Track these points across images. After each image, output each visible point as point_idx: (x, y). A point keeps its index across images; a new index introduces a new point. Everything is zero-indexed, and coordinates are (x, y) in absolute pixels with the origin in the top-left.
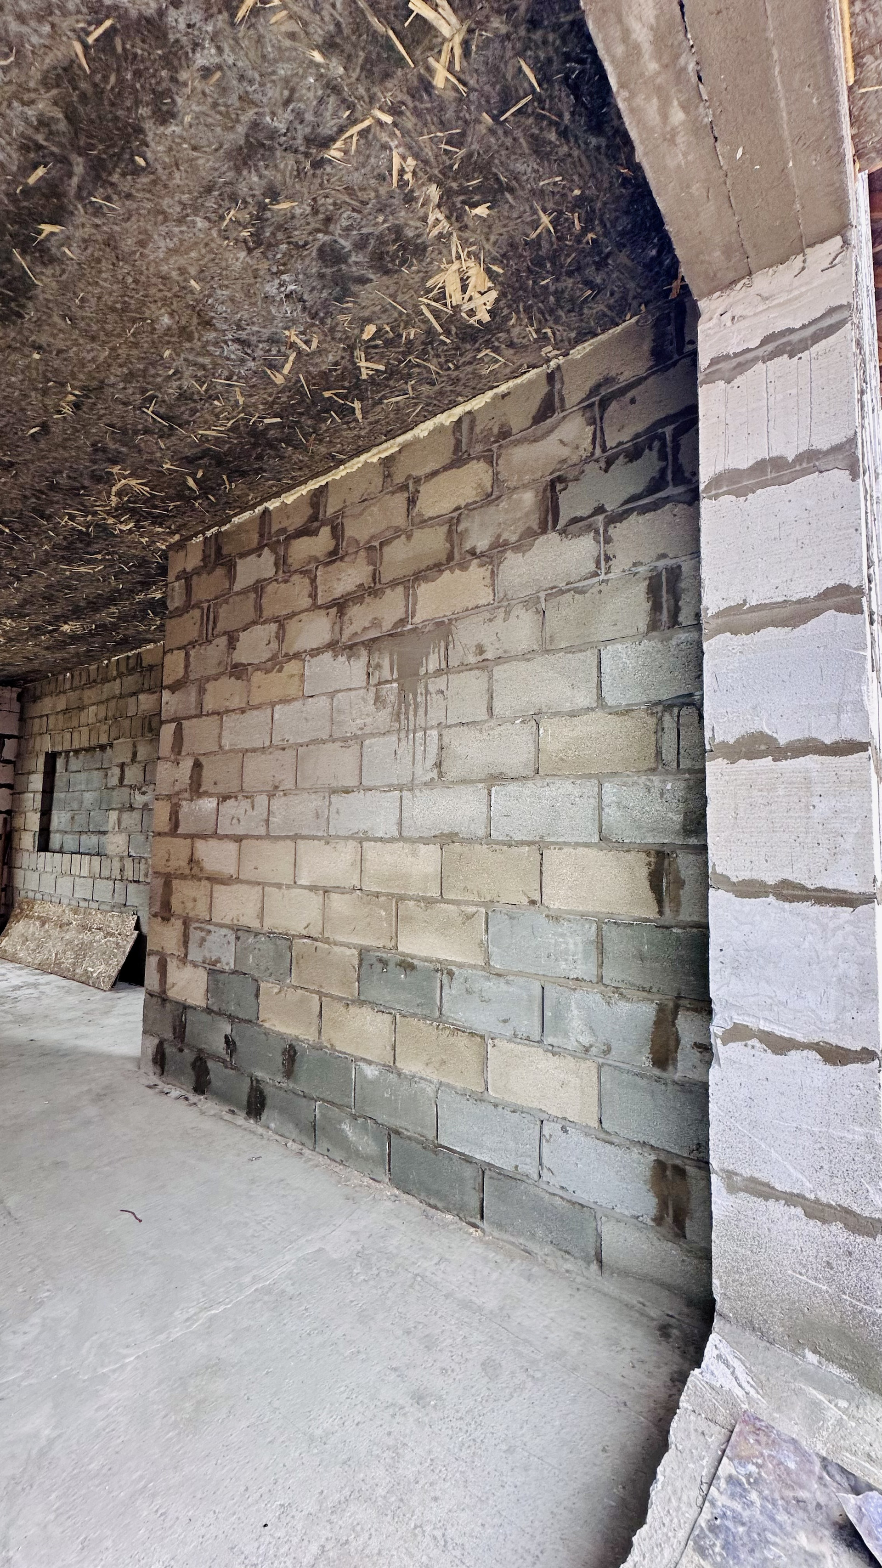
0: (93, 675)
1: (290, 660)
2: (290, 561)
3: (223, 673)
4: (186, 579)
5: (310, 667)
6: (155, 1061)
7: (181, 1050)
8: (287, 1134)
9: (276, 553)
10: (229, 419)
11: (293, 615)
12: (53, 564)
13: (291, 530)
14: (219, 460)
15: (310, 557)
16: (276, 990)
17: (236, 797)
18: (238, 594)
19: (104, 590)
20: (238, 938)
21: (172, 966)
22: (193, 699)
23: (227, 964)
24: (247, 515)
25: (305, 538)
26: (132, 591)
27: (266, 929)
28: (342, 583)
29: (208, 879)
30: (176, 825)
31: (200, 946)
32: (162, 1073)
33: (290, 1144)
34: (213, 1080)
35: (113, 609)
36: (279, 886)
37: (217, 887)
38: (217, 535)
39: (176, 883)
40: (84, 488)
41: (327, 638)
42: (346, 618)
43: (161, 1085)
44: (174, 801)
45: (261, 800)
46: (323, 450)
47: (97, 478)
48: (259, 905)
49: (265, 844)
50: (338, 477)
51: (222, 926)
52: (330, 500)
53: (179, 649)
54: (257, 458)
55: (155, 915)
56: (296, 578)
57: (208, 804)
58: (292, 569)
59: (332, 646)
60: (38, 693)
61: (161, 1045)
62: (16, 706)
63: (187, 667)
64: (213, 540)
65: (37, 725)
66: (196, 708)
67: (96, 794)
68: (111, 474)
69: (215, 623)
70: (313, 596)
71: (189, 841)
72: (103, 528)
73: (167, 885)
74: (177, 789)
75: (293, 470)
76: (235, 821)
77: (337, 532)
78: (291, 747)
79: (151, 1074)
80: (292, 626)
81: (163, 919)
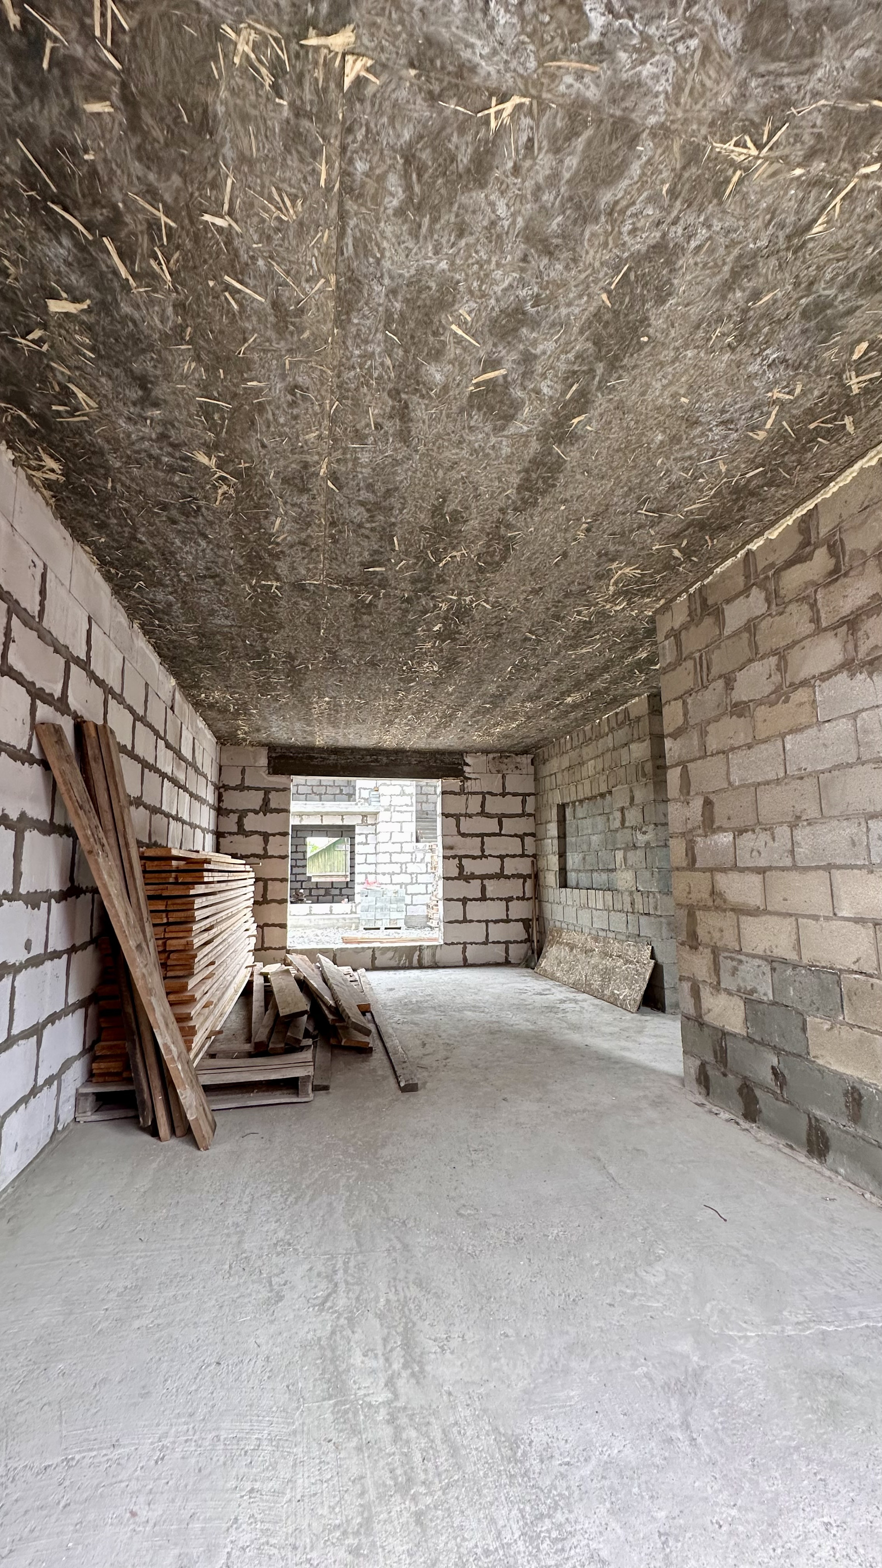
0: (589, 734)
1: (797, 689)
2: (782, 592)
3: (723, 714)
4: (675, 636)
5: (822, 692)
6: (699, 1081)
7: (725, 1075)
8: (862, 1184)
9: (766, 590)
10: (711, 489)
11: (795, 643)
12: (563, 653)
13: (779, 563)
14: (702, 526)
15: (805, 583)
16: (827, 1026)
17: (753, 831)
18: (729, 637)
19: (600, 662)
20: (773, 970)
21: (706, 993)
22: (696, 743)
23: (765, 994)
24: (729, 562)
25: (798, 566)
26: (623, 657)
27: (805, 961)
28: (849, 600)
29: (732, 910)
30: (694, 861)
31: (733, 974)
32: (708, 1094)
33: (868, 1195)
34: (764, 1110)
35: (606, 676)
36: (816, 918)
37: (743, 918)
38: (700, 590)
39: (699, 914)
40: (589, 587)
41: (839, 658)
42: (860, 634)
43: (709, 1106)
44: (689, 837)
45: (783, 832)
46: (809, 476)
47: (599, 577)
48: (794, 937)
49: (794, 875)
50: (828, 496)
51: (754, 956)
52: (822, 521)
53: (675, 699)
54: (738, 511)
55: (683, 944)
56: (793, 608)
57: (725, 839)
58: (786, 600)
59: (849, 666)
60: (546, 757)
61: (703, 1065)
62: (531, 769)
63: (685, 714)
64: (697, 596)
65: (548, 783)
66: (700, 749)
67: (602, 836)
68: (611, 570)
69: (708, 669)
70: (816, 620)
71: (708, 874)
72: (603, 615)
73: (691, 915)
74: (690, 826)
75: (776, 506)
76: (755, 853)
77: (835, 548)
78: (810, 775)
79: (696, 1092)
80: (794, 656)
81: (691, 947)
